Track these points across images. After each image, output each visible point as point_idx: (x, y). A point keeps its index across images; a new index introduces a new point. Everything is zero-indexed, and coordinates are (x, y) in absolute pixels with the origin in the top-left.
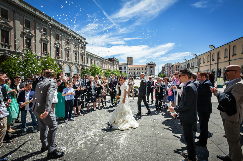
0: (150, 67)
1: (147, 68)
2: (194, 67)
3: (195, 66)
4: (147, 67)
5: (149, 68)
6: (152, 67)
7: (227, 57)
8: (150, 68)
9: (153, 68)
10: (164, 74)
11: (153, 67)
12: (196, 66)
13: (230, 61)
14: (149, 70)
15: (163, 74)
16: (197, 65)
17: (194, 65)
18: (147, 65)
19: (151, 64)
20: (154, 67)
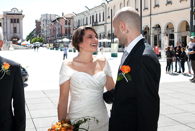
0: (12, 20)
1: (5, 21)
2: (99, 23)
3: (100, 21)
4: (5, 19)
5: (9, 21)
6: (15, 20)
7: (147, 9)
8: (12, 22)
9: (18, 22)
10: (40, 36)
11: (18, 20)
12: (102, 22)
13: (151, 16)
14: (8, 26)
15: (38, 37)
16: (103, 20)
17: (98, 20)
18: (4, 15)
19: (13, 12)
20: (20, 21)
